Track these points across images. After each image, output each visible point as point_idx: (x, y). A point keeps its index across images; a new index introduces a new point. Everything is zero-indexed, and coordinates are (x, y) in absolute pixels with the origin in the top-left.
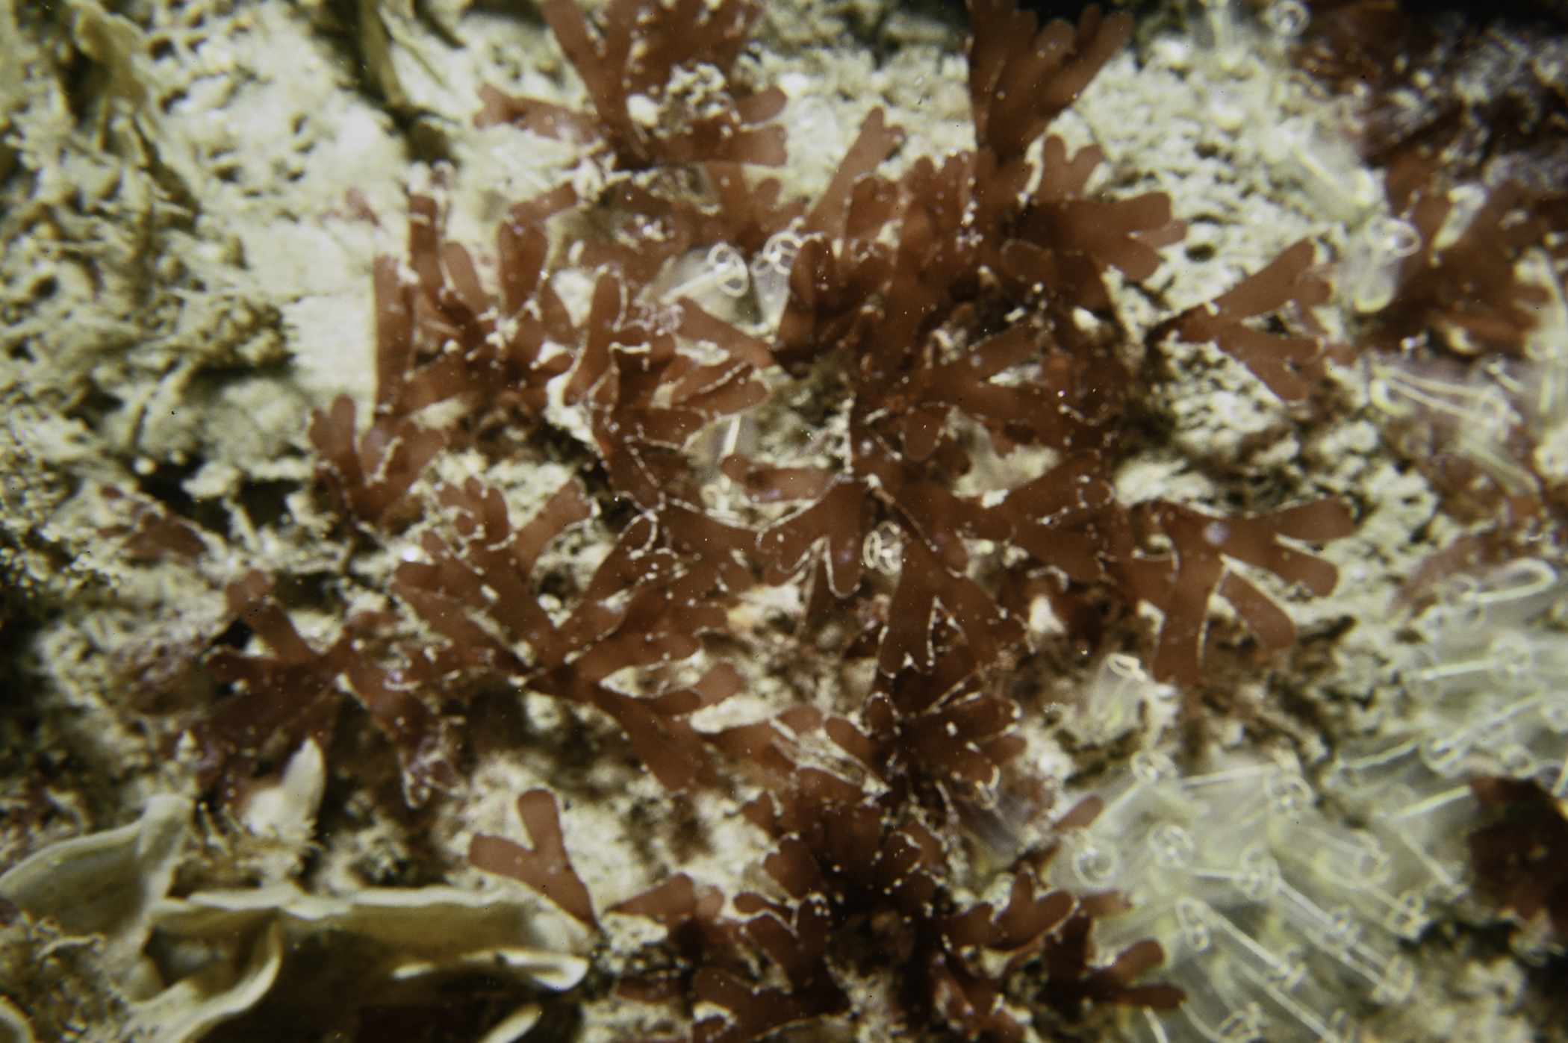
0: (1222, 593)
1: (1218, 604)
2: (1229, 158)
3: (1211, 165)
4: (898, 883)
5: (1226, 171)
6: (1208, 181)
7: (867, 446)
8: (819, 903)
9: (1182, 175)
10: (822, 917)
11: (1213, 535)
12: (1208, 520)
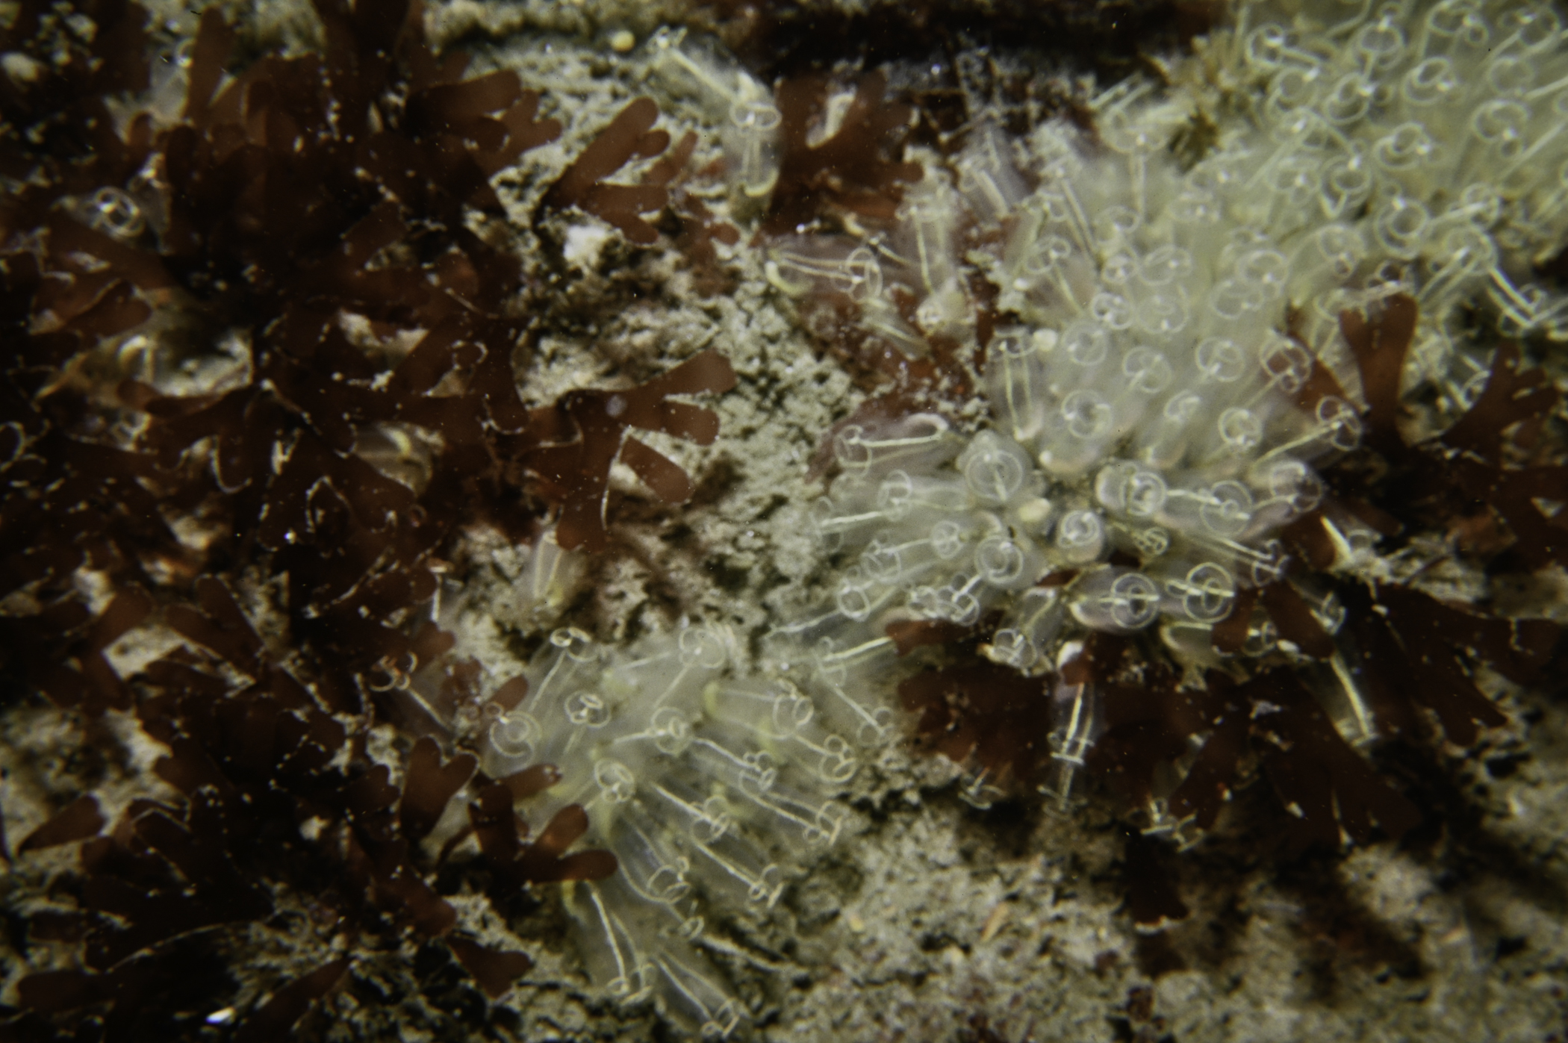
0: (623, 461)
1: (622, 474)
2: (625, 76)
3: (606, 86)
4: (287, 757)
5: (621, 88)
6: (606, 98)
7: (265, 356)
8: (211, 795)
9: (583, 96)
10: (215, 808)
11: (615, 408)
12: (609, 395)
